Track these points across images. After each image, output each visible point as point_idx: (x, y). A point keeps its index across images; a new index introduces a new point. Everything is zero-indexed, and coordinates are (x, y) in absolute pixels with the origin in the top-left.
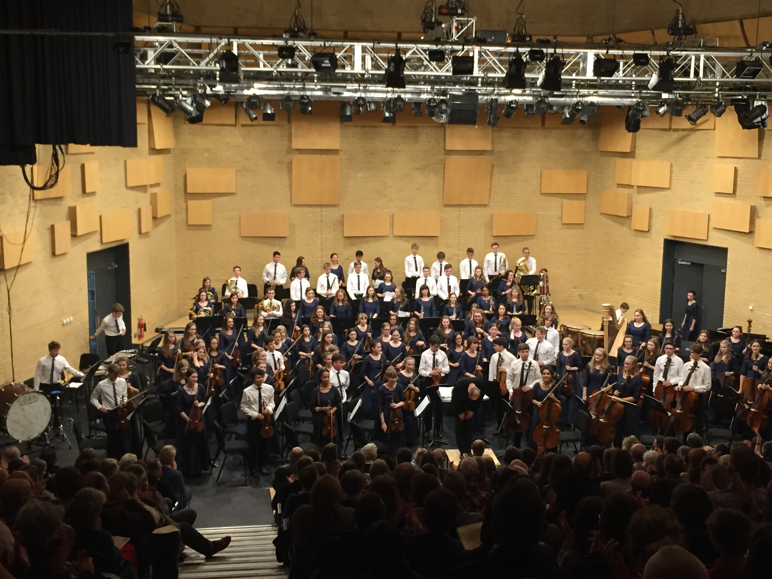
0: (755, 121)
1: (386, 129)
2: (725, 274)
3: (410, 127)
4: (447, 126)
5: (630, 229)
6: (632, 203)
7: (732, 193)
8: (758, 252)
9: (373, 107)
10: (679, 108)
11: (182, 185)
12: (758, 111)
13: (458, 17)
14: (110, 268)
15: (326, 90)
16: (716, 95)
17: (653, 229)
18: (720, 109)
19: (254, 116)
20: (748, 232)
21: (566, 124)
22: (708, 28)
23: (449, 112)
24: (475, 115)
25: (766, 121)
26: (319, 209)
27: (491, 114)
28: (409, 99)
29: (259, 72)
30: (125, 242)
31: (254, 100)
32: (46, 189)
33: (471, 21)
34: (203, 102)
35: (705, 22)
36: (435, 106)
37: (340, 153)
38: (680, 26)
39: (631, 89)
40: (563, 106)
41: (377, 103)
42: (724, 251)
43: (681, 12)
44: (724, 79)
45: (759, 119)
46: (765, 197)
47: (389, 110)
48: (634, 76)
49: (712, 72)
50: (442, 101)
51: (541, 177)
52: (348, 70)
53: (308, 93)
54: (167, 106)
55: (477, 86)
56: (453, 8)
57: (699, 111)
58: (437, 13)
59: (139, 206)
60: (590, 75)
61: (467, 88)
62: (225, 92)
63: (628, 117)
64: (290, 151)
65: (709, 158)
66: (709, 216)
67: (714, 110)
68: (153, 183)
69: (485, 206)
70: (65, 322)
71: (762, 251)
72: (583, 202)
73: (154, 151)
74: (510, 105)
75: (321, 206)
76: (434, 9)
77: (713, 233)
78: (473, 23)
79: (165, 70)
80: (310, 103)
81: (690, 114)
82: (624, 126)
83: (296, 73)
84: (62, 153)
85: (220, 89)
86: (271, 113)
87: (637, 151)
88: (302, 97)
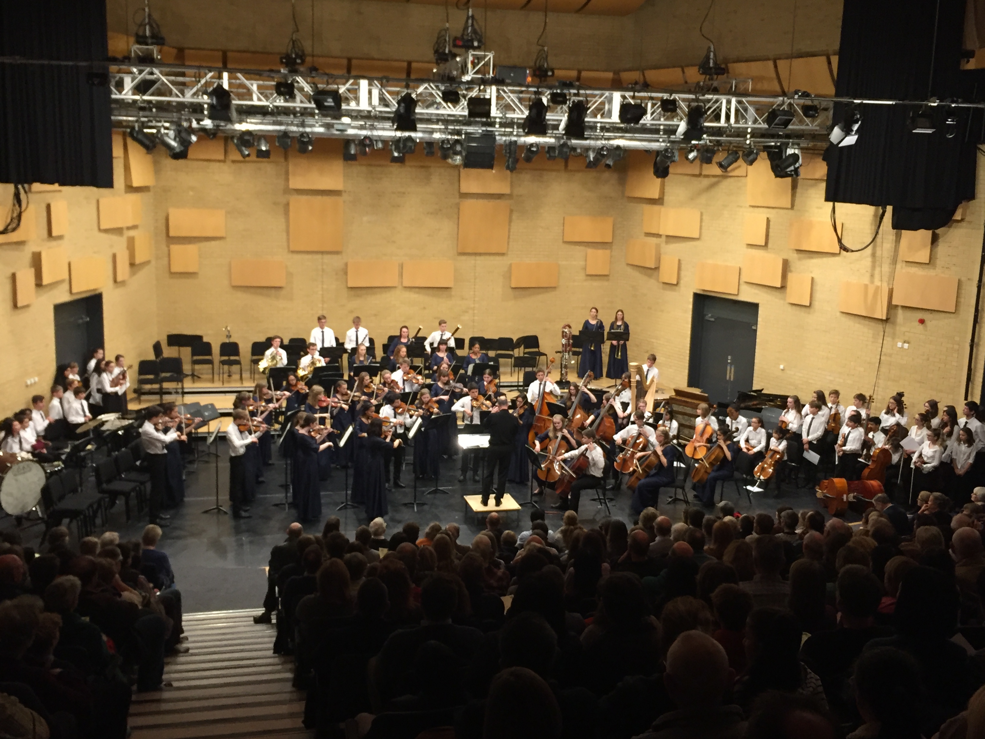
0: (789, 170)
1: (395, 168)
2: (755, 331)
3: (422, 167)
4: (462, 170)
5: (658, 281)
6: (660, 254)
7: (763, 244)
8: (790, 309)
9: (380, 145)
10: (709, 155)
11: (164, 229)
12: (791, 160)
13: (474, 50)
14: (80, 321)
15: (328, 126)
16: (748, 142)
17: (682, 282)
18: (751, 157)
19: (247, 153)
20: (779, 286)
21: (591, 167)
22: (740, 68)
23: (464, 154)
24: (493, 158)
25: (799, 170)
26: (319, 256)
27: (509, 157)
28: (421, 138)
29: (253, 106)
30: (97, 292)
31: (247, 137)
32: (7, 233)
33: (488, 55)
34: (189, 138)
35: (738, 60)
36: (448, 148)
37: (343, 194)
38: (711, 65)
39: (659, 134)
40: (587, 149)
41: (385, 142)
42: (754, 307)
43: (712, 49)
44: (756, 126)
45: (792, 168)
46: (797, 250)
47: (398, 149)
48: (662, 119)
49: (743, 117)
50: (457, 141)
51: (564, 223)
52: (353, 105)
53: (308, 130)
54: (147, 142)
55: (494, 127)
56: (468, 41)
57: (731, 157)
58: (451, 44)
59: (114, 251)
60: (615, 118)
61: (484, 129)
62: (214, 126)
63: (655, 164)
64: (288, 191)
65: (741, 207)
66: (740, 269)
67: (746, 157)
68: (130, 224)
69: (503, 254)
70: (29, 382)
71: (794, 307)
72: (608, 252)
73: (130, 189)
74: (530, 148)
75: (322, 253)
76: (447, 39)
77: (744, 287)
78: (490, 59)
79: (144, 101)
80: (310, 142)
81: (721, 160)
82: (652, 170)
83: (295, 108)
84: (26, 192)
85: (208, 123)
86: (266, 151)
87: (666, 198)
88: (302, 135)
